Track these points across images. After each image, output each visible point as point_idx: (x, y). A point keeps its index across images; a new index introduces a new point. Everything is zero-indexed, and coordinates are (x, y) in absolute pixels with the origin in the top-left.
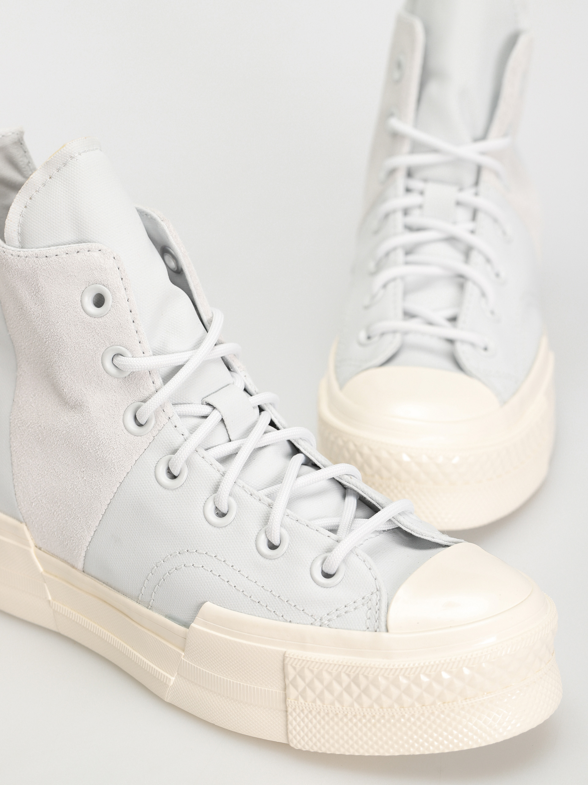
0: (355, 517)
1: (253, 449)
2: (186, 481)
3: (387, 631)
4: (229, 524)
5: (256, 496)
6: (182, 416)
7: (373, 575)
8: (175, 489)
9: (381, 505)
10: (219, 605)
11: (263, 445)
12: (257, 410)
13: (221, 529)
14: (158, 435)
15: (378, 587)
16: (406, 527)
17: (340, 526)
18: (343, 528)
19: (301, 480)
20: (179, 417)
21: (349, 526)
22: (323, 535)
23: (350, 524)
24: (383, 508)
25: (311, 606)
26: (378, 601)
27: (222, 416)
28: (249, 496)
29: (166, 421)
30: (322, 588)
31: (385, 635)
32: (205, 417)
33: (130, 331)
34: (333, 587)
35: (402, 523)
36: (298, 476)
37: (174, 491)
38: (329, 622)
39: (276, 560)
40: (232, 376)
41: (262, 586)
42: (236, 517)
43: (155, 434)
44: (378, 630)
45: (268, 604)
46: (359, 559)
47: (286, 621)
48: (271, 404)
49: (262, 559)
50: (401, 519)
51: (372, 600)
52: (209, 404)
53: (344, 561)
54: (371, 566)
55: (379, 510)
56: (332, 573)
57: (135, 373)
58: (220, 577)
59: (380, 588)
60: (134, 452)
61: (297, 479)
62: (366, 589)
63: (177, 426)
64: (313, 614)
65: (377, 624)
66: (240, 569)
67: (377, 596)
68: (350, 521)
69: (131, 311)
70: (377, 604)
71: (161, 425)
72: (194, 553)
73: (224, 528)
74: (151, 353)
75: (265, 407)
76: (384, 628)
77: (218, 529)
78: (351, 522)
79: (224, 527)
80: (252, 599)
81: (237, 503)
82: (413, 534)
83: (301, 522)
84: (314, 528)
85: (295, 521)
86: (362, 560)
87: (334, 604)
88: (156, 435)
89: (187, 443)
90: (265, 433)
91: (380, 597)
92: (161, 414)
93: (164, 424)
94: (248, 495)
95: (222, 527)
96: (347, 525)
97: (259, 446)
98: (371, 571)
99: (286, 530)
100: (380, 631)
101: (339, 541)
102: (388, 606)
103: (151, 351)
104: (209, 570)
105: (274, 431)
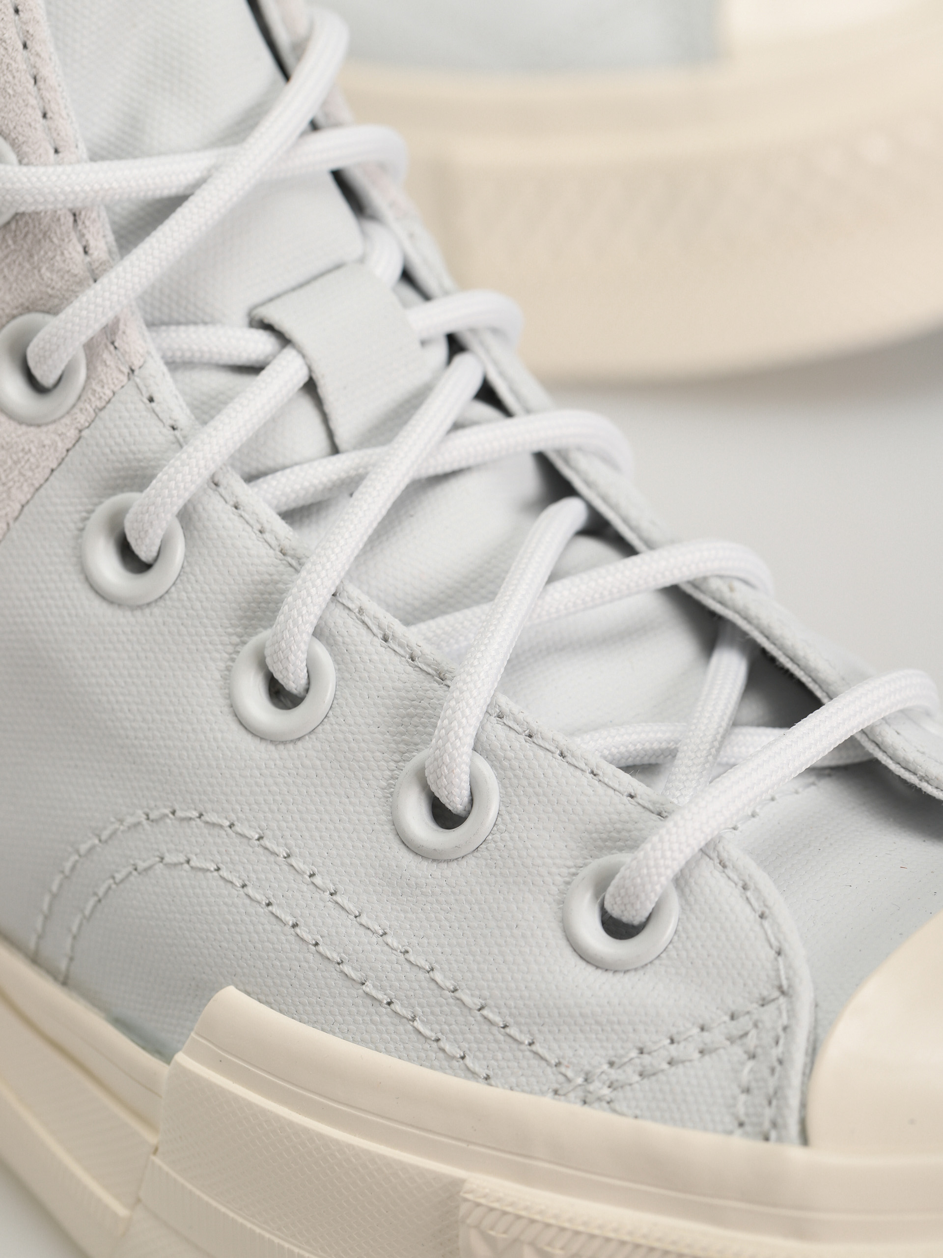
0: (735, 723)
1: (407, 481)
2: (178, 581)
3: (804, 1139)
4: (310, 733)
5: (400, 645)
6: (175, 365)
7: (773, 940)
8: (140, 607)
9: (824, 687)
10: (263, 998)
11: (448, 468)
12: (441, 350)
13: (281, 747)
14: (92, 426)
15: (785, 983)
16: (904, 765)
17: (679, 755)
18: (690, 763)
19: (562, 590)
20: (164, 369)
21: (710, 758)
22: (611, 792)
23: (713, 751)
24: (831, 698)
25: (559, 1030)
26: (780, 1030)
27: (310, 370)
28: (378, 641)
29: (122, 381)
30: (599, 972)
31: (795, 1153)
32: (253, 369)
33: (11, 78)
34: (636, 970)
35: (890, 751)
36: (553, 578)
37: (138, 613)
38: (615, 1092)
39: (454, 864)
40: (364, 234)
41: (403, 950)
42: (331, 713)
43: (82, 419)
44: (773, 1135)
45: (419, 1010)
46: (729, 878)
47: (472, 1074)
48: (495, 331)
49: (407, 859)
50: (889, 736)
51: (760, 1025)
52: (268, 327)
53: (680, 881)
54: (766, 906)
55: (817, 704)
56: (637, 920)
57: (27, 217)
58: (270, 908)
59: (790, 986)
60: (16, 479)
61: (551, 588)
62: (745, 985)
63: (155, 399)
64: (561, 1060)
65: (769, 1113)
66: (334, 884)
67: (780, 1012)
68: (716, 740)
69: (17, 11)
70: (777, 1043)
71: (104, 394)
72: (193, 823)
73: (291, 746)
74: (83, 152)
75: (468, 339)
76: (793, 1128)
77: (271, 748)
78: (716, 744)
79: (292, 741)
80: (368, 990)
81: (338, 664)
82: (924, 790)
83: (541, 742)
84: (583, 766)
85: (522, 738)
86: (736, 884)
87: (634, 1030)
88: (87, 424)
89: (184, 456)
90: (457, 426)
91: (789, 1018)
92: (106, 356)
93: (115, 389)
94: (375, 639)
95: (284, 743)
96: (704, 753)
97: (432, 472)
98: (766, 924)
99: (492, 766)
100: (780, 1139)
101: (665, 814)
102: (814, 1051)
103: (82, 146)
104: (238, 884)
105: (488, 421)
